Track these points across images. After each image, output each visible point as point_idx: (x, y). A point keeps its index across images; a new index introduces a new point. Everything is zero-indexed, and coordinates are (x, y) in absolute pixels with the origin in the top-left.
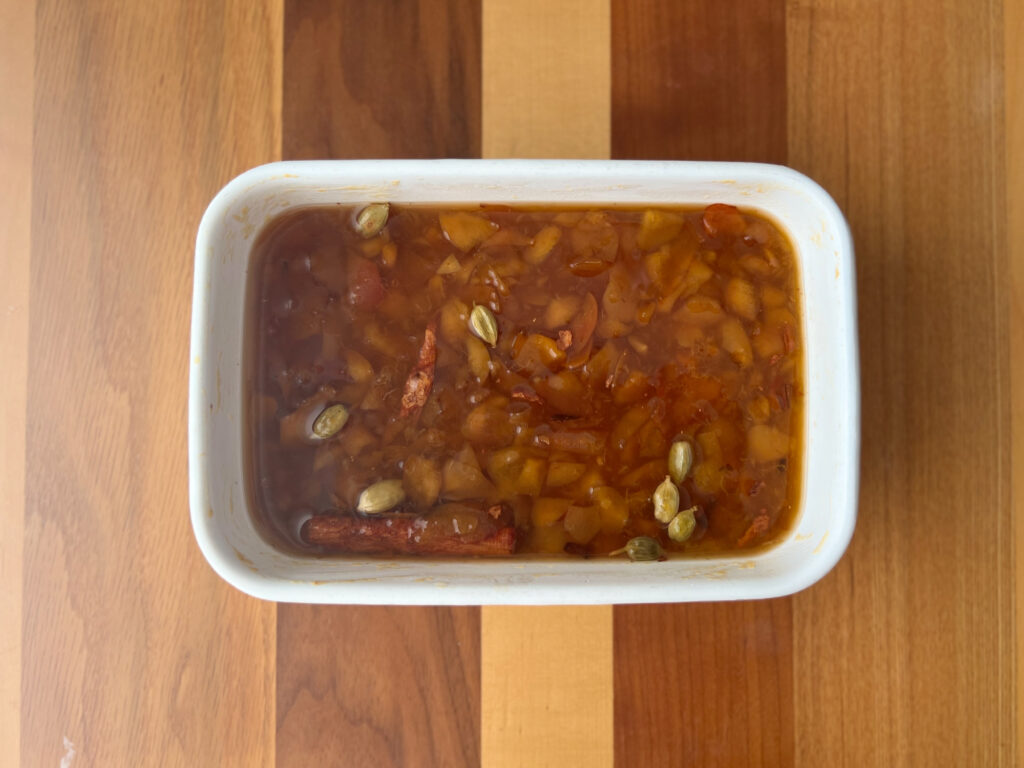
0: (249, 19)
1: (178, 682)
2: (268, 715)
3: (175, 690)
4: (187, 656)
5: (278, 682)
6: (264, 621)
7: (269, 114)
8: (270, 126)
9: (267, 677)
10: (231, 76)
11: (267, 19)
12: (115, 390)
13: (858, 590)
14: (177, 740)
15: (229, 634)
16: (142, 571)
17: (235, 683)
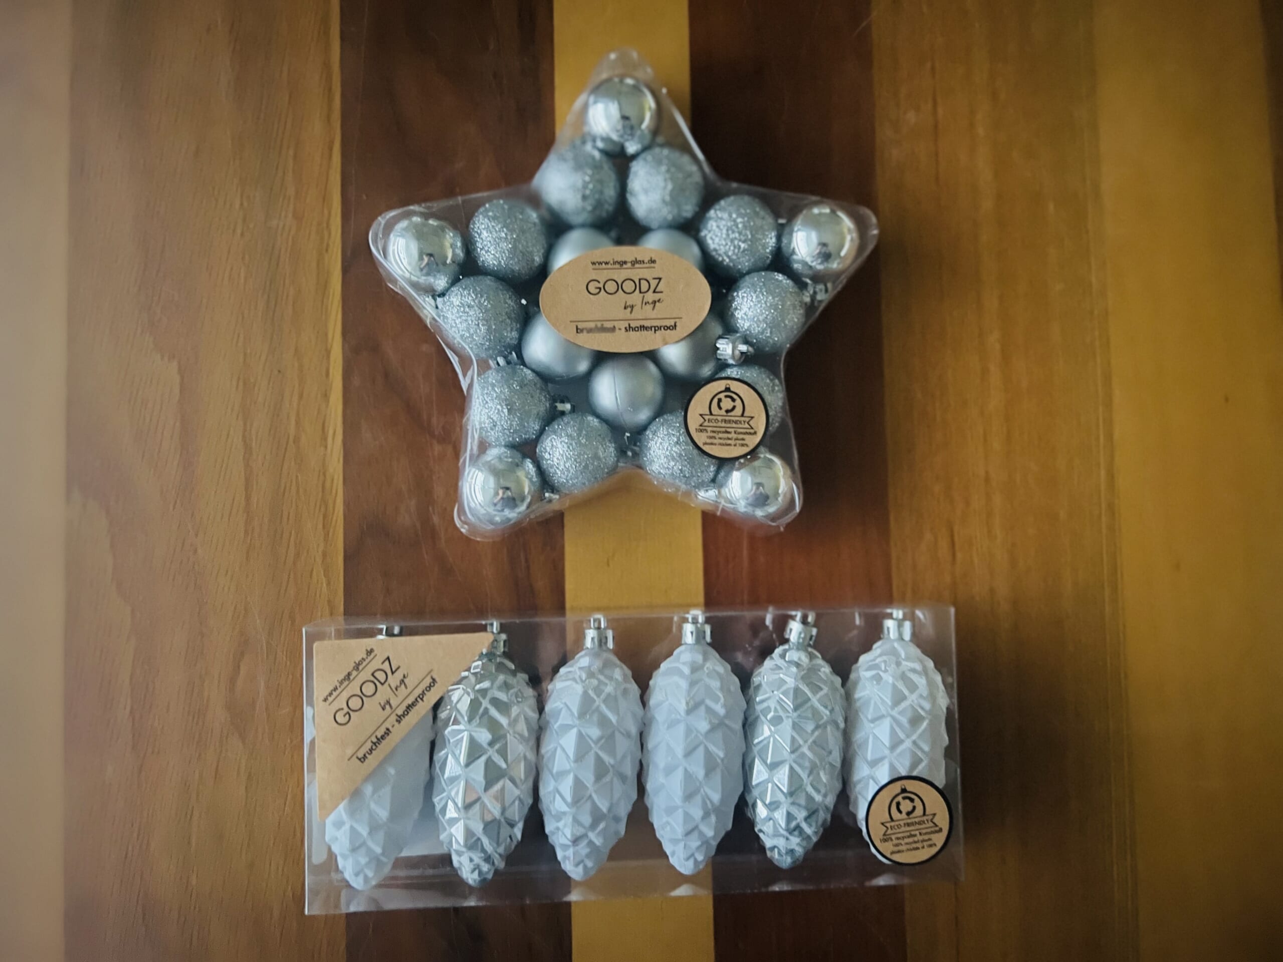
1: (237, 668)
3: (232, 681)
4: (246, 643)
6: (329, 601)
7: (327, 65)
8: (329, 76)
12: (162, 359)
13: (959, 555)
14: (236, 734)
16: (195, 551)
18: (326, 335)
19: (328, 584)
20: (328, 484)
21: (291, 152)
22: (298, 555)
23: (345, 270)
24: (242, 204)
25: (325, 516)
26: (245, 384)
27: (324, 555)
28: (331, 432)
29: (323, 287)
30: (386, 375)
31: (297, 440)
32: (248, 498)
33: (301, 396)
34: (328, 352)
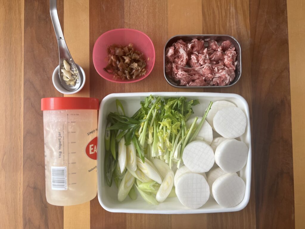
0: (17, 27)
2: (21, 164)
3: (3, 160)
4: (5, 153)
5: (23, 158)
6: (20, 146)
8: (22, 48)
9: (21, 157)
10: (14, 38)
11: (20, 27)
14: (3, 169)
15: (14, 148)
17: (15, 158)
18: (21, 96)
19: (20, 142)
20: (21, 124)
21: (15, 62)
22: (15, 137)
23: (24, 84)
24: (5, 73)
25: (20, 130)
26: (6, 105)
27: (20, 137)
28: (21, 114)
29: (20, 87)
30: (31, 104)
31: (15, 116)
32: (6, 127)
33: (16, 108)
34: (21, 100)
